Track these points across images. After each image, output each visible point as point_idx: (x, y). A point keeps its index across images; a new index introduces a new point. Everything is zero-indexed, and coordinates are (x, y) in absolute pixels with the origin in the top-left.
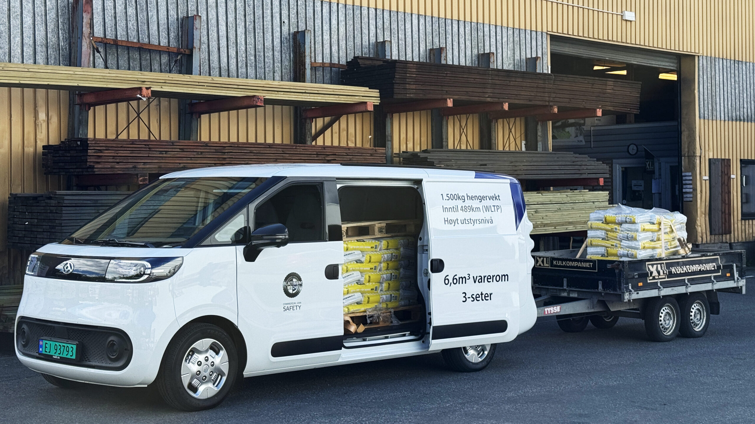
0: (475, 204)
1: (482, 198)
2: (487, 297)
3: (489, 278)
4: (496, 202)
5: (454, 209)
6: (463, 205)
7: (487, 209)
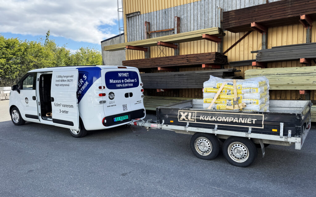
0: (65, 79)
1: (67, 77)
2: (67, 112)
3: (67, 106)
4: (71, 78)
5: (58, 81)
6: (62, 79)
7: (68, 81)
